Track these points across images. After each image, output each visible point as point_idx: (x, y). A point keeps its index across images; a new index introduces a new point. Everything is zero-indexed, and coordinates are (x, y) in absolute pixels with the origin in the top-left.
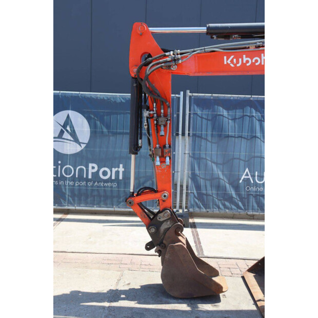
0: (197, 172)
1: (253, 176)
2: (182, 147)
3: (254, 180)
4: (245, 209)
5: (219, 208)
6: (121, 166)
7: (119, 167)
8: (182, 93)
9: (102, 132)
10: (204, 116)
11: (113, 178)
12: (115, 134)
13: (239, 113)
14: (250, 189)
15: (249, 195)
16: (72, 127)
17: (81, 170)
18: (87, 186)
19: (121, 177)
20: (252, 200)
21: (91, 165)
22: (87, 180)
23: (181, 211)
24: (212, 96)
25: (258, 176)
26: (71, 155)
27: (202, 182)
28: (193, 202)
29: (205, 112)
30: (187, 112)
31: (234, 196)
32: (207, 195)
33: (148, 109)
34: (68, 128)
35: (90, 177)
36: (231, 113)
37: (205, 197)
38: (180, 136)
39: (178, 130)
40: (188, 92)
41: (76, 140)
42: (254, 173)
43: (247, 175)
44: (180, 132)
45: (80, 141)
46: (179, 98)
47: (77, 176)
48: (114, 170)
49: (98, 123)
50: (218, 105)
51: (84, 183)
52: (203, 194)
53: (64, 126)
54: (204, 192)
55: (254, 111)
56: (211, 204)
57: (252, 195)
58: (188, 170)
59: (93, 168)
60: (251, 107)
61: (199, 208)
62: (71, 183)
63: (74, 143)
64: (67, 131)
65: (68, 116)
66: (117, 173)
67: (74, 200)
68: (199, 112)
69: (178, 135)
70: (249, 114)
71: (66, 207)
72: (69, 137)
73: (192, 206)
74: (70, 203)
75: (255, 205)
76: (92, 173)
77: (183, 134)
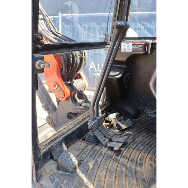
1: (96, 67)
3: (97, 69)
4: (92, 87)
10: (68, 29)
13: (87, 26)
14: (95, 75)
15: (94, 78)
24: (72, 15)
25: (99, 67)
29: (68, 26)
36: (82, 26)
42: (97, 64)
43: (93, 66)
55: (96, 24)
57: (96, 78)
68: (65, 26)
70: (93, 26)
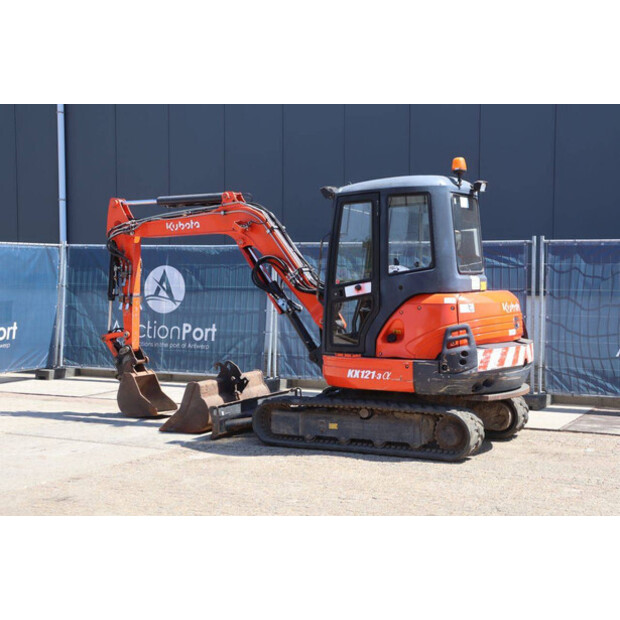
0: (287, 332)
5: (311, 374)
6: (214, 325)
7: (211, 327)
9: (198, 288)
11: (206, 339)
16: (168, 284)
17: (175, 331)
18: (181, 348)
19: (213, 339)
21: (185, 325)
22: (181, 341)
26: (167, 314)
28: (284, 367)
32: (299, 358)
33: (118, 265)
35: (184, 338)
37: (296, 361)
41: (171, 297)
45: (176, 298)
47: (171, 337)
48: (207, 330)
49: (193, 278)
51: (177, 345)
52: (294, 357)
53: (161, 283)
54: (296, 355)
56: (303, 370)
59: (187, 328)
61: (291, 373)
62: (166, 345)
65: (164, 272)
66: (210, 333)
67: (168, 363)
72: (165, 295)
73: (283, 372)
76: (186, 334)
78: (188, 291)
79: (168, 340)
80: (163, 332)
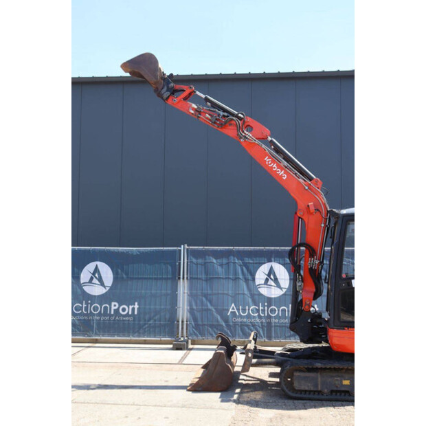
0: (194, 307)
1: (238, 310)
2: (183, 288)
3: (239, 313)
4: (233, 337)
6: (136, 303)
7: (134, 305)
8: (182, 246)
9: (123, 278)
11: (130, 313)
12: (132, 279)
13: (225, 261)
14: (236, 320)
15: (235, 325)
16: (99, 274)
17: (106, 308)
18: (110, 320)
19: (136, 313)
20: (238, 328)
22: (110, 315)
23: (182, 339)
24: (204, 248)
25: (242, 309)
26: (98, 296)
27: (198, 315)
28: (191, 331)
29: (199, 260)
30: (186, 261)
31: (224, 325)
32: (203, 325)
34: (97, 275)
35: (112, 313)
36: (219, 261)
37: (201, 327)
38: (182, 279)
39: (179, 275)
40: (186, 245)
41: (102, 284)
42: (239, 307)
43: (233, 309)
44: (181, 277)
45: (106, 285)
46: (180, 250)
47: (102, 312)
48: (131, 307)
49: (120, 271)
50: (209, 256)
51: (107, 318)
52: (199, 325)
53: (94, 274)
54: (201, 323)
55: (236, 259)
56: (206, 333)
57: (238, 325)
58: (188, 305)
59: (115, 306)
60: (234, 256)
61: (197, 336)
62: (98, 318)
63: (101, 287)
64: (96, 277)
65: (97, 266)
66: (133, 309)
68: (194, 260)
69: (179, 278)
70: (232, 261)
71: (94, 338)
72: (97, 282)
73: (191, 334)
74: (96, 334)
75: (241, 333)
76: (114, 310)
77: (183, 278)
78: (115, 279)
79: (100, 314)
80: (96, 309)
